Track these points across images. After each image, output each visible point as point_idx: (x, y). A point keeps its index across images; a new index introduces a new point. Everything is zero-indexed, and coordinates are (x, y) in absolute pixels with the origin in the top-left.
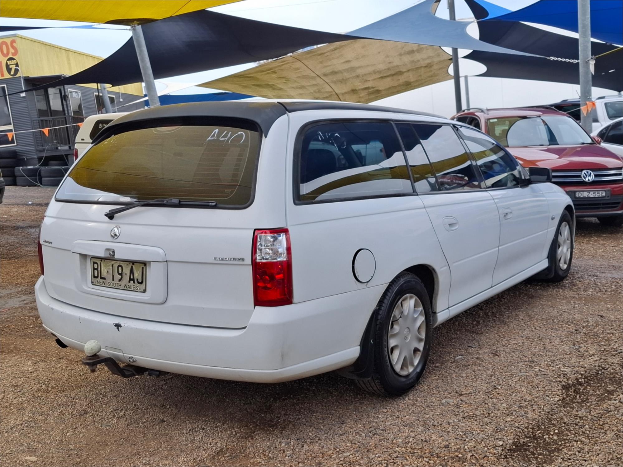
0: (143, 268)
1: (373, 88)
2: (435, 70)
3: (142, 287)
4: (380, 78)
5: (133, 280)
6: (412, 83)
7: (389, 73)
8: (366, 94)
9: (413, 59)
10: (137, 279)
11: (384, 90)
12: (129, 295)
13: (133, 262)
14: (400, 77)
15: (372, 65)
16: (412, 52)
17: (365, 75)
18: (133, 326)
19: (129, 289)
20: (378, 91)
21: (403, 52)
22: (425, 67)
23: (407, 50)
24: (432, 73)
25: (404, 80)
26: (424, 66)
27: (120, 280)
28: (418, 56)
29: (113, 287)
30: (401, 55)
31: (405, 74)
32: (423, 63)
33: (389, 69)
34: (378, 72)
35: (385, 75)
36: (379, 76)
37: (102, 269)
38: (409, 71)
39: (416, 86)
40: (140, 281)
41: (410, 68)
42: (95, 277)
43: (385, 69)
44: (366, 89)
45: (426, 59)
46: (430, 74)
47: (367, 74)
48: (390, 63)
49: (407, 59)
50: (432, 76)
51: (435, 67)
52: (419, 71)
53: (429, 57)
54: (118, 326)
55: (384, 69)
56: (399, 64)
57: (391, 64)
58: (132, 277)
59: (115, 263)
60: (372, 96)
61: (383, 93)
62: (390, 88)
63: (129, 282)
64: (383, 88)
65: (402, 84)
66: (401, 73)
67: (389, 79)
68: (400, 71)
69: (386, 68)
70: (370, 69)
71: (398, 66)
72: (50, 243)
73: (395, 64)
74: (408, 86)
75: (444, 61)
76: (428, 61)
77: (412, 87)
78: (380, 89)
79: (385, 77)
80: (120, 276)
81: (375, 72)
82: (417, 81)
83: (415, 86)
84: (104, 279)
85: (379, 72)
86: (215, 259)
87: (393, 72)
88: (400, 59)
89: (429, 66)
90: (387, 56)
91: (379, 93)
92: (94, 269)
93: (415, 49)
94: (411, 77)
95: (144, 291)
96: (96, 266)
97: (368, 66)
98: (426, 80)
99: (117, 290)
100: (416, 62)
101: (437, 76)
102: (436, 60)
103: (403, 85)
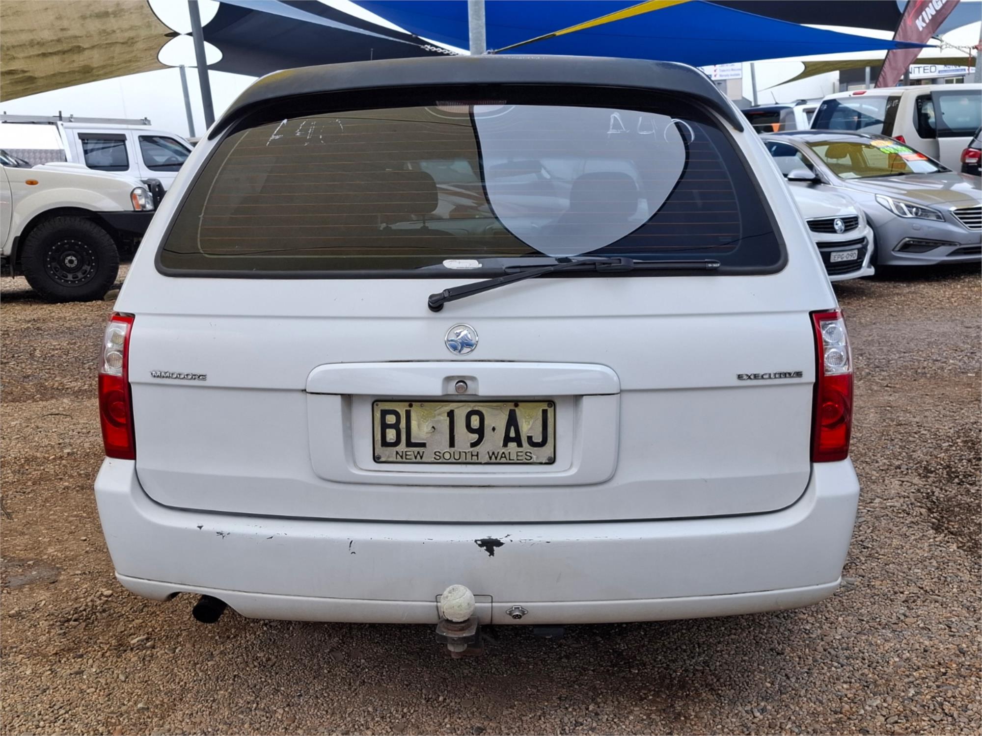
0: (545, 412)
1: (24, 72)
2: (137, 50)
3: (545, 452)
4: (38, 55)
5: (518, 440)
6: (94, 71)
7: (59, 48)
8: (8, 82)
9: (104, 28)
10: (530, 438)
11: (42, 78)
12: (503, 473)
13: (516, 401)
14: (75, 57)
15: (31, 31)
16: (106, 14)
17: (13, 47)
18: (536, 539)
19: (503, 460)
20: (32, 79)
21: (88, 13)
22: (123, 43)
23: (97, 11)
24: (133, 54)
25: (82, 64)
26: (122, 41)
27: (474, 445)
28: (112, 23)
29: (453, 460)
30: (84, 18)
31: (86, 53)
32: (120, 37)
33: (59, 41)
34: (38, 43)
35: (50, 51)
36: (40, 52)
37: (414, 424)
38: (93, 47)
39: (100, 75)
40: (540, 440)
41: (96, 44)
42: (385, 443)
43: (52, 41)
44: (11, 72)
45: (127, 30)
46: (128, 57)
47: (17, 46)
48: (62, 30)
49: (94, 26)
50: (130, 61)
51: (140, 45)
52: (112, 49)
53: (132, 28)
54: (490, 545)
55: (50, 39)
56: (77, 33)
57: (65, 32)
58: (512, 434)
59: (458, 407)
60: (20, 88)
61: (40, 83)
62: (54, 75)
63: (505, 445)
64: (43, 75)
65: (77, 69)
66: (79, 50)
67: (56, 59)
68: (79, 47)
69: (55, 38)
70: (25, 37)
71: (76, 37)
72: (195, 377)
73: (70, 33)
74: (87, 75)
75: (157, 37)
76: (131, 34)
77: (93, 76)
78: (37, 75)
79: (51, 54)
80: (475, 437)
81: (32, 44)
82: (104, 67)
83: (98, 76)
84: (423, 445)
85: (41, 44)
86: (740, 377)
87: (65, 46)
88: (82, 25)
89: (130, 42)
90: (59, 18)
91: (33, 83)
92: (385, 426)
93: (110, 10)
94: (95, 58)
95: (551, 461)
96: (391, 419)
97: (22, 31)
98: (119, 67)
99: (464, 466)
100: (108, 34)
101: (139, 61)
102: (144, 33)
103: (79, 72)
